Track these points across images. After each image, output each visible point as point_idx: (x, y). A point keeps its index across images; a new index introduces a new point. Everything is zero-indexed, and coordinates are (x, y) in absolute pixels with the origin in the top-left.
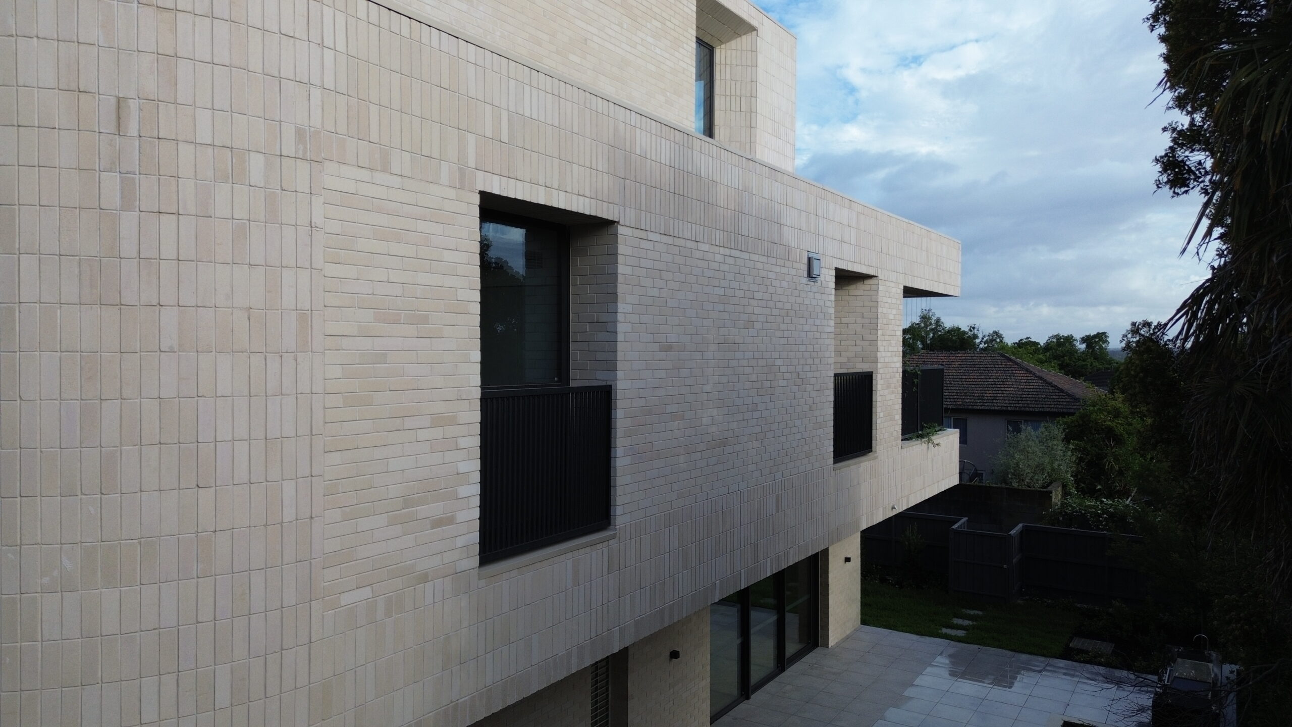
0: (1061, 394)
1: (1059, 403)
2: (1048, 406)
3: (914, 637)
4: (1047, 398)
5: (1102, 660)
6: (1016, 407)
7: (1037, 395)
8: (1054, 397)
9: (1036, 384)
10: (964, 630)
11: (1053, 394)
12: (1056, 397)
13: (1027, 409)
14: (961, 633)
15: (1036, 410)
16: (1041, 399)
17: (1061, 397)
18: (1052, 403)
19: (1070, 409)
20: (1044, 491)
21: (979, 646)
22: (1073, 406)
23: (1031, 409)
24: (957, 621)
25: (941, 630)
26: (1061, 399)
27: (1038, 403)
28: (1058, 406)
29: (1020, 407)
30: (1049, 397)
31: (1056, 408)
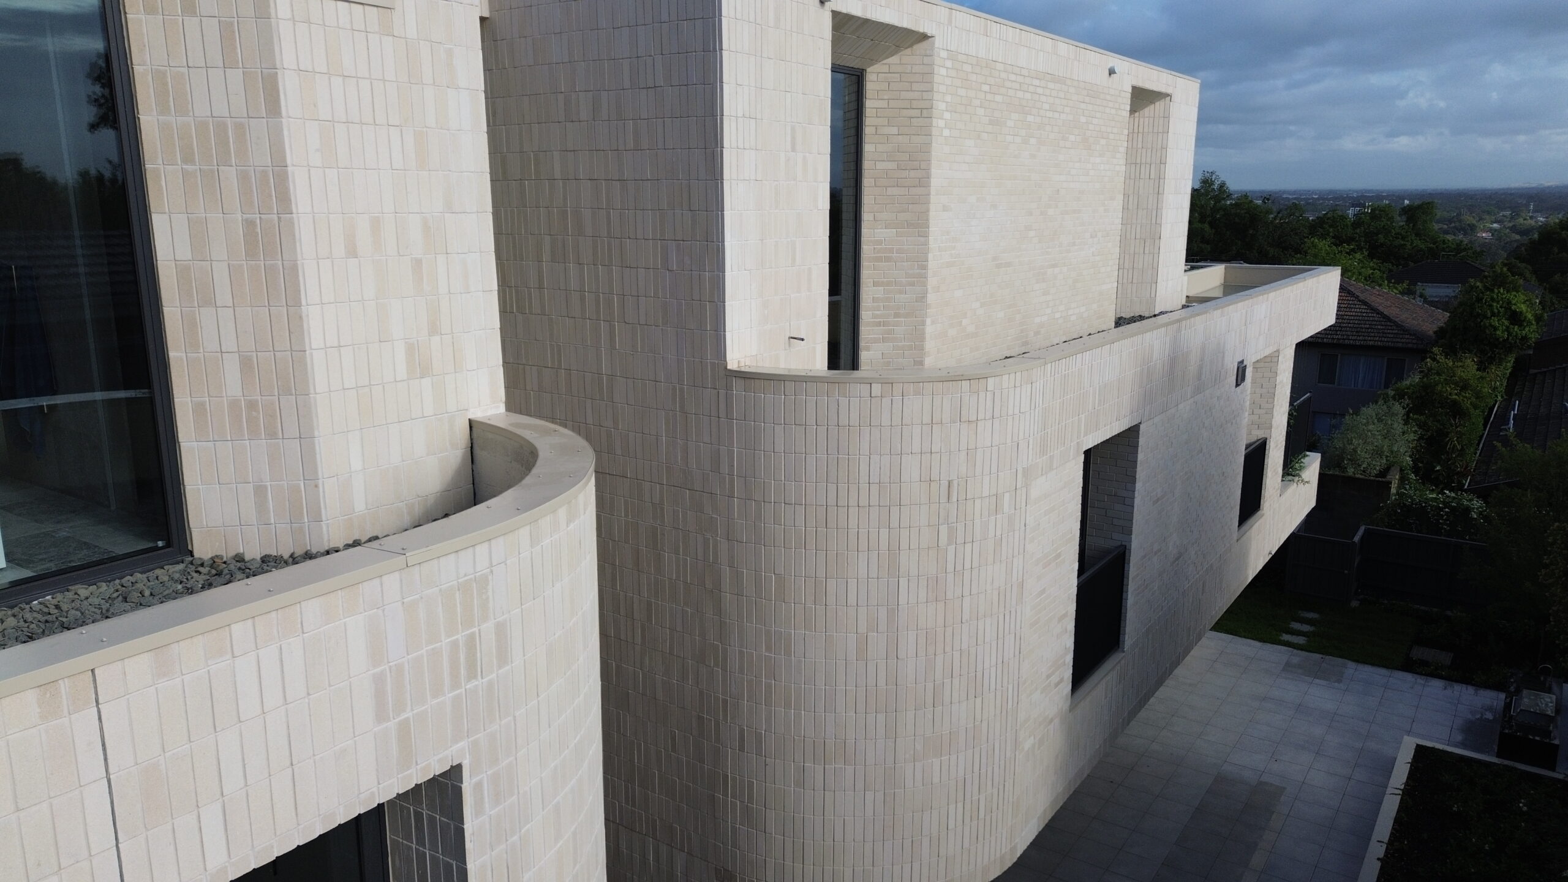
0: (1388, 323)
1: (1384, 335)
2: (1372, 338)
3: (1257, 644)
4: (1372, 328)
5: (1443, 673)
6: (1333, 339)
7: (1360, 324)
8: (1379, 327)
9: (1358, 310)
10: (1304, 636)
11: (1378, 323)
12: (1382, 327)
13: (1346, 342)
14: (1301, 640)
15: (1357, 344)
16: (1363, 330)
17: (1387, 327)
18: (1376, 334)
19: (1397, 342)
20: (1382, 482)
21: (1321, 656)
22: (1401, 339)
23: (1351, 342)
24: (1296, 626)
25: (1282, 636)
26: (1388, 329)
27: (1360, 334)
28: (1383, 339)
29: (1338, 339)
30: (1373, 327)
31: (1381, 341)
